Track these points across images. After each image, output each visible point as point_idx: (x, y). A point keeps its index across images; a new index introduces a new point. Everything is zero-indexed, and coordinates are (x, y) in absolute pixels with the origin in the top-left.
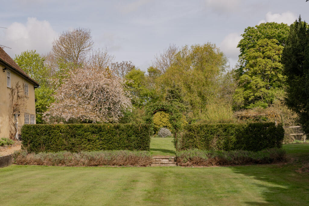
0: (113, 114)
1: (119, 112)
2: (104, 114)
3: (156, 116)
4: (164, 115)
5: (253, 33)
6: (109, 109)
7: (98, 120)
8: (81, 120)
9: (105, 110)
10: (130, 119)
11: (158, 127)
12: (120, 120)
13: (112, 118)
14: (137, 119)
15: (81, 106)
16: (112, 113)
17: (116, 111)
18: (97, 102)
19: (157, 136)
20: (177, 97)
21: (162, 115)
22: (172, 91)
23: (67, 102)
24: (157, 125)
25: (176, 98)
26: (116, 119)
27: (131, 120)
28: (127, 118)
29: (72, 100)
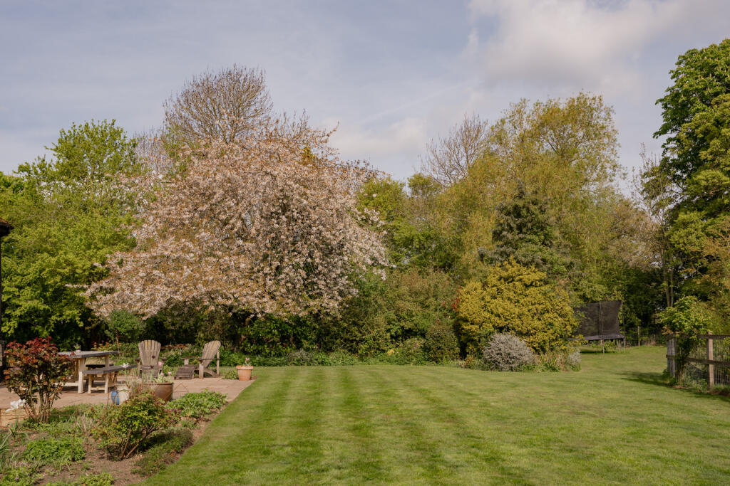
0: (321, 287)
1: (344, 280)
2: (289, 285)
3: (468, 293)
4: (495, 288)
5: (716, 57)
6: (309, 268)
7: (270, 307)
8: (207, 307)
9: (296, 271)
10: (376, 302)
11: (478, 332)
12: (345, 308)
13: (317, 302)
14: (400, 303)
15: (212, 259)
16: (319, 282)
17: (334, 276)
18: (265, 246)
19: (477, 362)
20: (535, 230)
21: (488, 290)
22: (516, 207)
23: (168, 247)
24: (472, 324)
25: (531, 230)
26: (331, 305)
27: (380, 306)
28: (366, 299)
29: (183, 240)
